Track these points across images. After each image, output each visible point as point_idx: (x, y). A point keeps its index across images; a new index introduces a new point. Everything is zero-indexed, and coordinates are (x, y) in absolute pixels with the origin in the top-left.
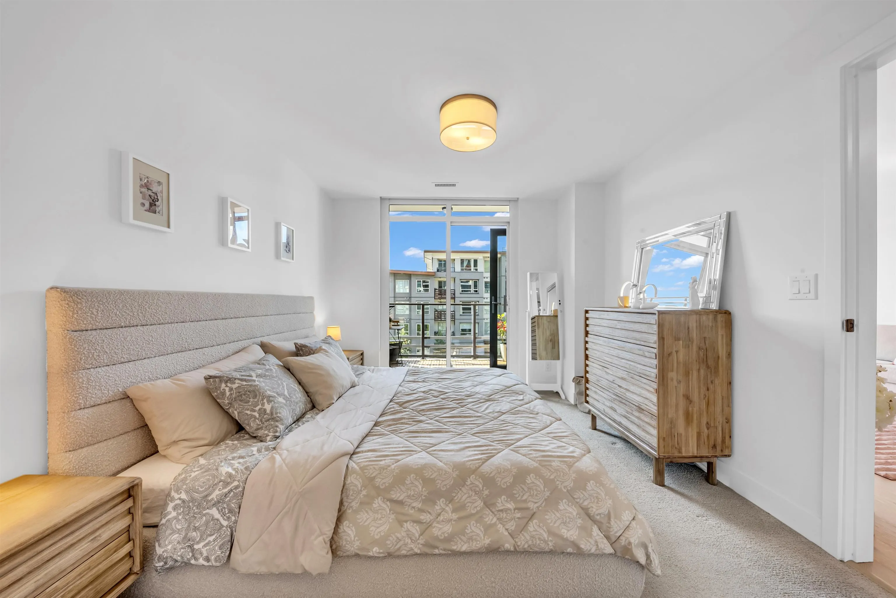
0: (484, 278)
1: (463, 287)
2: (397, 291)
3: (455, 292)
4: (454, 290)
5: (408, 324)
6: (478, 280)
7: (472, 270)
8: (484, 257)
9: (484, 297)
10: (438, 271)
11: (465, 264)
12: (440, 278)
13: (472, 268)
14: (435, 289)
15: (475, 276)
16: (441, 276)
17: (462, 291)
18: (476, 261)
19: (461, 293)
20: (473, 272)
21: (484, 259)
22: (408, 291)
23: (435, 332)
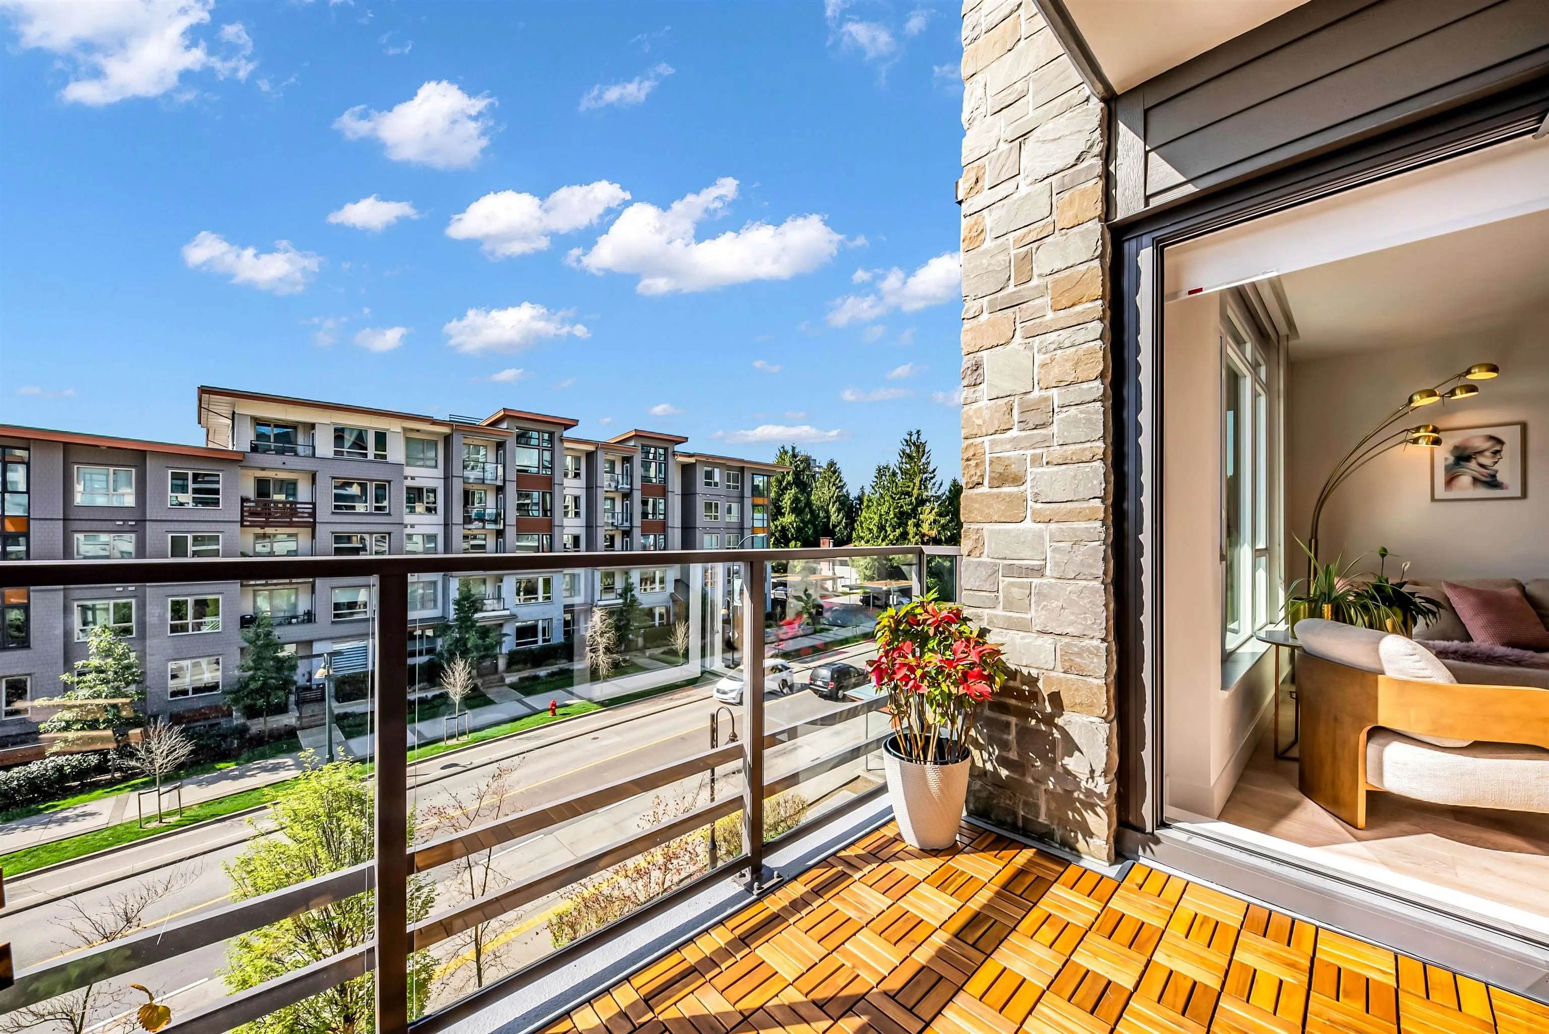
0: (406, 478)
1: (338, 497)
2: (79, 499)
3: (314, 509)
4: (314, 504)
5: (133, 601)
6: (389, 482)
7: (371, 457)
8: (405, 430)
9: (406, 522)
10: (254, 449)
11: (349, 439)
12: (263, 469)
13: (371, 452)
14: (244, 500)
15: (378, 473)
16: (266, 465)
17: (336, 507)
18: (381, 438)
19: (333, 513)
20: (371, 461)
21: (404, 434)
22: (129, 500)
23: (243, 618)
